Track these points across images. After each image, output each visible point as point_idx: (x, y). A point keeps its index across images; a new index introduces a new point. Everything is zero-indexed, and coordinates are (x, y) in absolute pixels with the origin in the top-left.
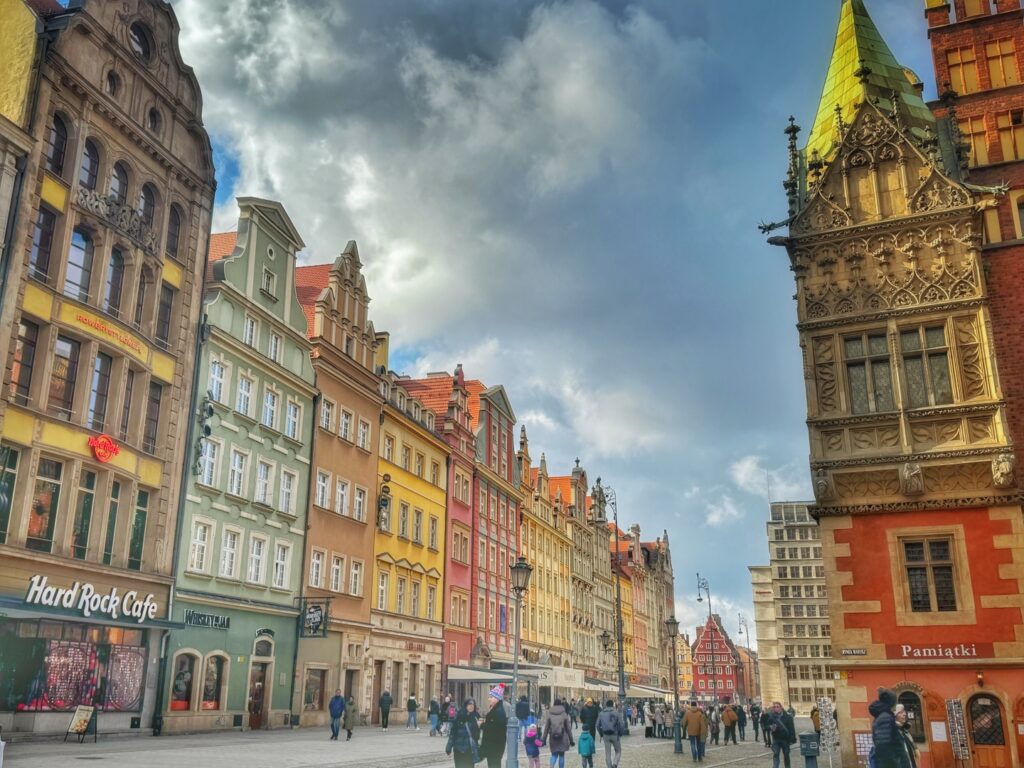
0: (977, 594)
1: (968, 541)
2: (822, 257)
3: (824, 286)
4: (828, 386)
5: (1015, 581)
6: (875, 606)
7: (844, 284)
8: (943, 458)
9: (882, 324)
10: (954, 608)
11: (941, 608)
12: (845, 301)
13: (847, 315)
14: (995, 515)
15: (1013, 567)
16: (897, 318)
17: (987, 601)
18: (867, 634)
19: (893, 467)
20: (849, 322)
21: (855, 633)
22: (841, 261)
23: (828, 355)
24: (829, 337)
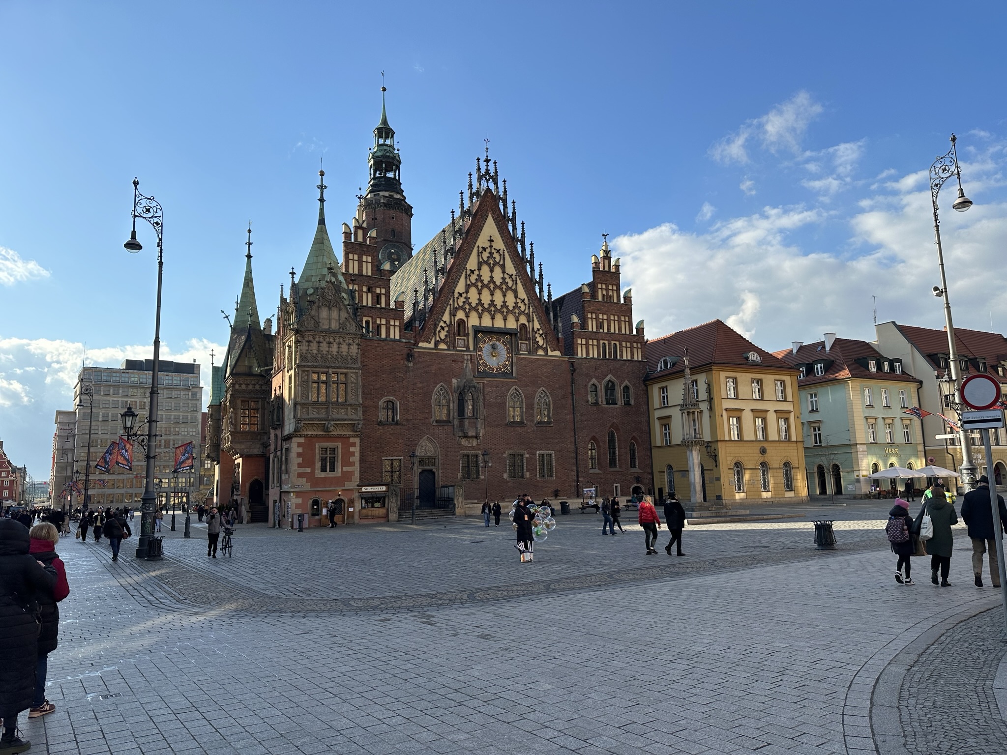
0: (342, 466)
1: (342, 448)
2: (307, 339)
3: (308, 351)
4: (305, 390)
5: (354, 462)
6: (309, 470)
7: (315, 352)
8: (341, 421)
9: (327, 370)
10: (334, 471)
11: (330, 471)
12: (315, 358)
13: (315, 364)
14: (352, 440)
15: (354, 457)
16: (332, 368)
17: (345, 469)
18: (305, 480)
19: (324, 422)
20: (316, 367)
21: (301, 479)
22: (315, 342)
23: (306, 377)
24: (307, 371)
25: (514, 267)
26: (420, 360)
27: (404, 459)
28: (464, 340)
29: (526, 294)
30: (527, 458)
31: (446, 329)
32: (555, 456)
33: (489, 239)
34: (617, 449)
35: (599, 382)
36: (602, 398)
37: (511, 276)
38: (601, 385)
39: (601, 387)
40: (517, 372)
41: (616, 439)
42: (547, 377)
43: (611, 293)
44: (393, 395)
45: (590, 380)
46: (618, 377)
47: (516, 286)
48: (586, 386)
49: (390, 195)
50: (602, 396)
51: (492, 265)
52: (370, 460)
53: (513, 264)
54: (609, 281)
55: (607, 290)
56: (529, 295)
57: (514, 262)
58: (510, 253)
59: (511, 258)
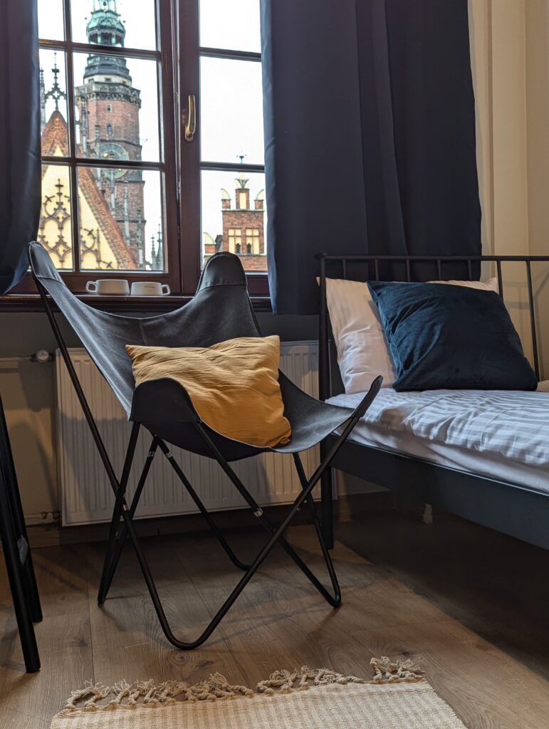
25: (97, 219)
29: (115, 255)
33: (57, 183)
37: (90, 233)
43: (249, 241)
47: (99, 246)
49: (107, 79)
51: (61, 220)
53: (95, 214)
54: (246, 223)
55: (244, 237)
56: (118, 257)
57: (95, 212)
58: (90, 200)
59: (91, 207)
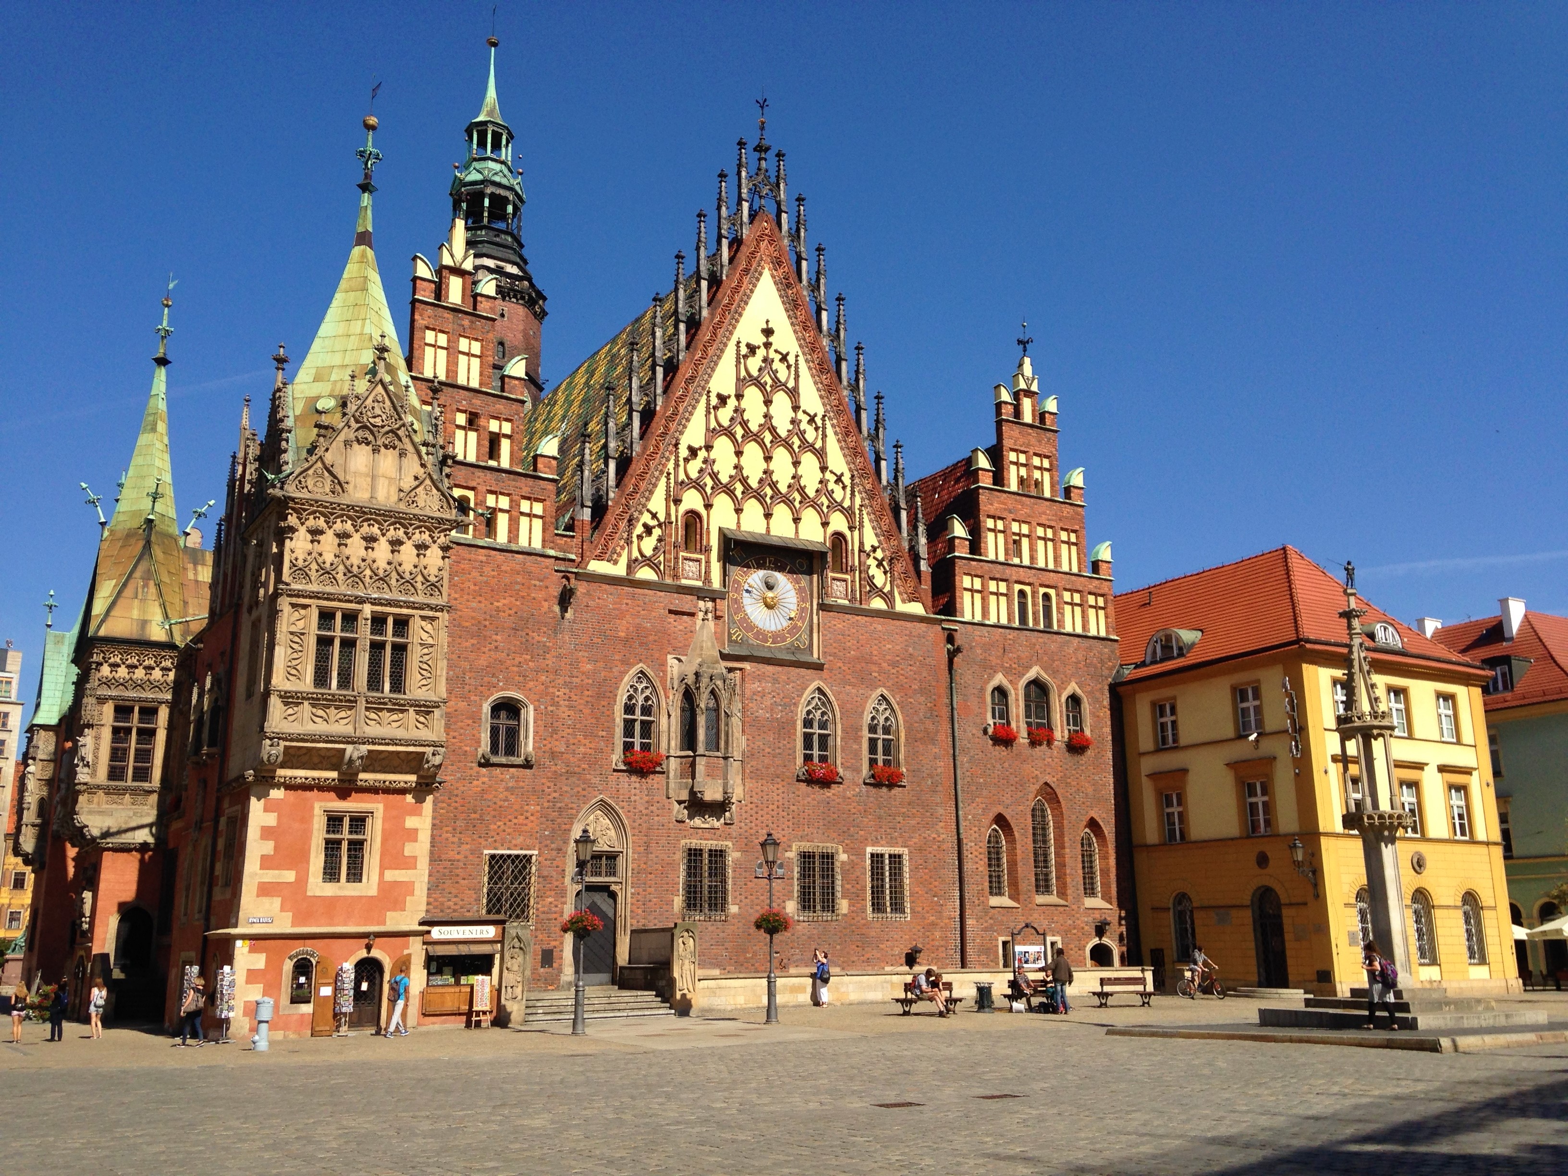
0: (383, 868)
1: (384, 820)
3: (310, 554)
4: (295, 656)
5: (415, 858)
6: (290, 876)
8: (388, 744)
9: (357, 607)
10: (360, 881)
11: (348, 881)
12: (326, 572)
14: (411, 797)
15: (417, 845)
16: (373, 604)
17: (391, 875)
18: (277, 902)
19: (342, 746)
20: (329, 597)
21: (266, 900)
22: (330, 533)
23: (301, 624)
24: (305, 607)
25: (821, 397)
26: (591, 603)
27: (539, 855)
28: (698, 561)
29: (848, 463)
30: (843, 863)
31: (657, 532)
32: (910, 859)
33: (765, 326)
34: (1052, 849)
35: (1011, 682)
36: (1018, 721)
37: (812, 420)
38: (1016, 689)
39: (1017, 694)
40: (825, 647)
41: (1051, 823)
42: (894, 664)
43: (1037, 474)
44: (519, 687)
45: (991, 677)
46: (1054, 673)
47: (824, 442)
48: (982, 690)
49: (497, 266)
50: (1018, 716)
51: (768, 389)
52: (452, 855)
53: (818, 390)
54: (1034, 446)
55: (1029, 467)
56: (852, 466)
57: (820, 386)
58: (811, 364)
59: (813, 376)
